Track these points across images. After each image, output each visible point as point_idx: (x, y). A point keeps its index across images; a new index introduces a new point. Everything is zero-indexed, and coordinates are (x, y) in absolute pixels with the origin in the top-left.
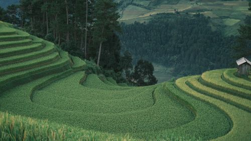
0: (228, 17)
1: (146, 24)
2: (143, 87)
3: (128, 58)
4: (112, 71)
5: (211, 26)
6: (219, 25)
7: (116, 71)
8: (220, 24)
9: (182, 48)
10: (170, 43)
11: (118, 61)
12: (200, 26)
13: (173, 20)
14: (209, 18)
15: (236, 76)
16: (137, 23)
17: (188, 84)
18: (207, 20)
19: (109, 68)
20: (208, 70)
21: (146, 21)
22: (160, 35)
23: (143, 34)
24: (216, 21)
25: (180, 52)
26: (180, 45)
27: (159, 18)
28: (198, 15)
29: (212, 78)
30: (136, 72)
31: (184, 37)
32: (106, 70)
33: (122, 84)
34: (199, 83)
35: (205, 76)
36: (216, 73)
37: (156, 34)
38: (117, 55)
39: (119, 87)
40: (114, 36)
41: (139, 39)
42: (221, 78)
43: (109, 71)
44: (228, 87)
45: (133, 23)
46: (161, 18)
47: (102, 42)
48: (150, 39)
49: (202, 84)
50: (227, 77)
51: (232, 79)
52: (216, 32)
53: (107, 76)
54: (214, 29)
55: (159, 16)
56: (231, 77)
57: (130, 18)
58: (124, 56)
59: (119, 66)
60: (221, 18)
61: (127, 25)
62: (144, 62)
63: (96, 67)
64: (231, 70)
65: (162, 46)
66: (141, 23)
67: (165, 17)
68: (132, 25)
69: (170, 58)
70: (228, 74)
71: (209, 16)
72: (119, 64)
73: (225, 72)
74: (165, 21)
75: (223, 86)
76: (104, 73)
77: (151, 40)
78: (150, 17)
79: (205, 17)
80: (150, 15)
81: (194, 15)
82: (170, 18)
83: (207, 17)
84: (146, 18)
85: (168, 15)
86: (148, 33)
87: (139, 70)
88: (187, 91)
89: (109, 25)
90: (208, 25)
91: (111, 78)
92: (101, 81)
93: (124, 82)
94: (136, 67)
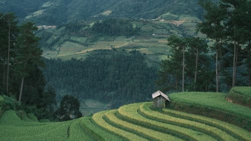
0: (162, 54)
1: (82, 60)
2: (60, 123)
3: (52, 94)
4: (35, 107)
5: (147, 62)
6: (155, 62)
7: (39, 107)
8: (156, 60)
9: (119, 84)
10: (107, 79)
11: (41, 96)
12: (136, 62)
13: (110, 57)
14: (145, 54)
15: (152, 109)
16: (73, 60)
17: (105, 118)
18: (142, 57)
19: (32, 104)
20: (127, 104)
21: (83, 58)
22: (98, 72)
23: (80, 70)
24: (151, 58)
25: (117, 88)
26: (117, 81)
27: (96, 54)
28: (134, 52)
29: (128, 112)
30: (62, 108)
31: (121, 73)
32: (28, 106)
33: (44, 120)
34: (115, 117)
35: (122, 110)
36: (133, 107)
37: (92, 70)
38: (40, 91)
39: (39, 123)
40: (38, 71)
41: (76, 75)
42: (138, 111)
43: (31, 108)
44: (142, 120)
45: (70, 59)
46: (98, 54)
47: (24, 77)
48: (87, 75)
49: (118, 118)
50: (142, 110)
51: (146, 112)
52: (151, 68)
53: (28, 112)
54: (149, 65)
55: (97, 53)
56: (146, 110)
57: (66, 55)
58: (47, 91)
59: (43, 102)
60: (156, 54)
61: (64, 62)
62: (69, 97)
63: (15, 103)
64: (147, 104)
65: (99, 82)
66: (78, 59)
67: (102, 54)
68: (69, 61)
69: (107, 94)
70: (144, 107)
71: (145, 52)
72: (42, 100)
73: (141, 106)
74: (102, 57)
75: (137, 119)
76: (25, 109)
77: (88, 77)
78: (87, 54)
79: (141, 54)
80: (87, 52)
81: (131, 52)
82: (107, 54)
83: (143, 53)
84: (83, 55)
85: (105, 52)
86: (85, 69)
87: (64, 105)
88: (102, 125)
89: (31, 59)
90: (144, 62)
91: (32, 115)
92: (17, 117)
93: (46, 118)
94: (62, 103)
